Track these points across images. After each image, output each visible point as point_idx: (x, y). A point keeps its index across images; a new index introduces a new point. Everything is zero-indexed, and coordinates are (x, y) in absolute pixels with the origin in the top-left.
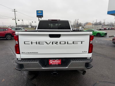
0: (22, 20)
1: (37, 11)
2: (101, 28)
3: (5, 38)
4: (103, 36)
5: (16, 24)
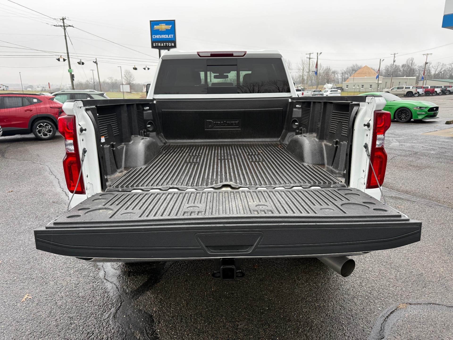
0: (96, 62)
1: (153, 23)
2: (411, 89)
3: (32, 136)
4: (420, 122)
5: (72, 76)
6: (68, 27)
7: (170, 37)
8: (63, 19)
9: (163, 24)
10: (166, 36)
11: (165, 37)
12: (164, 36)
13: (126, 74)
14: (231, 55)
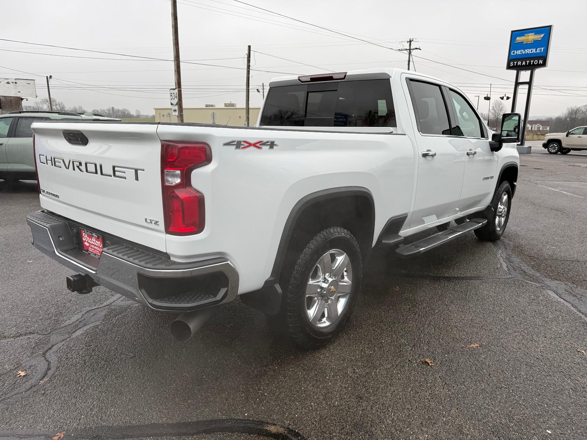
1: (516, 34)
6: (414, 50)
7: (538, 52)
8: (410, 41)
9: (530, 34)
10: (532, 51)
11: (530, 52)
12: (528, 51)
13: (494, 106)
14: (330, 78)
